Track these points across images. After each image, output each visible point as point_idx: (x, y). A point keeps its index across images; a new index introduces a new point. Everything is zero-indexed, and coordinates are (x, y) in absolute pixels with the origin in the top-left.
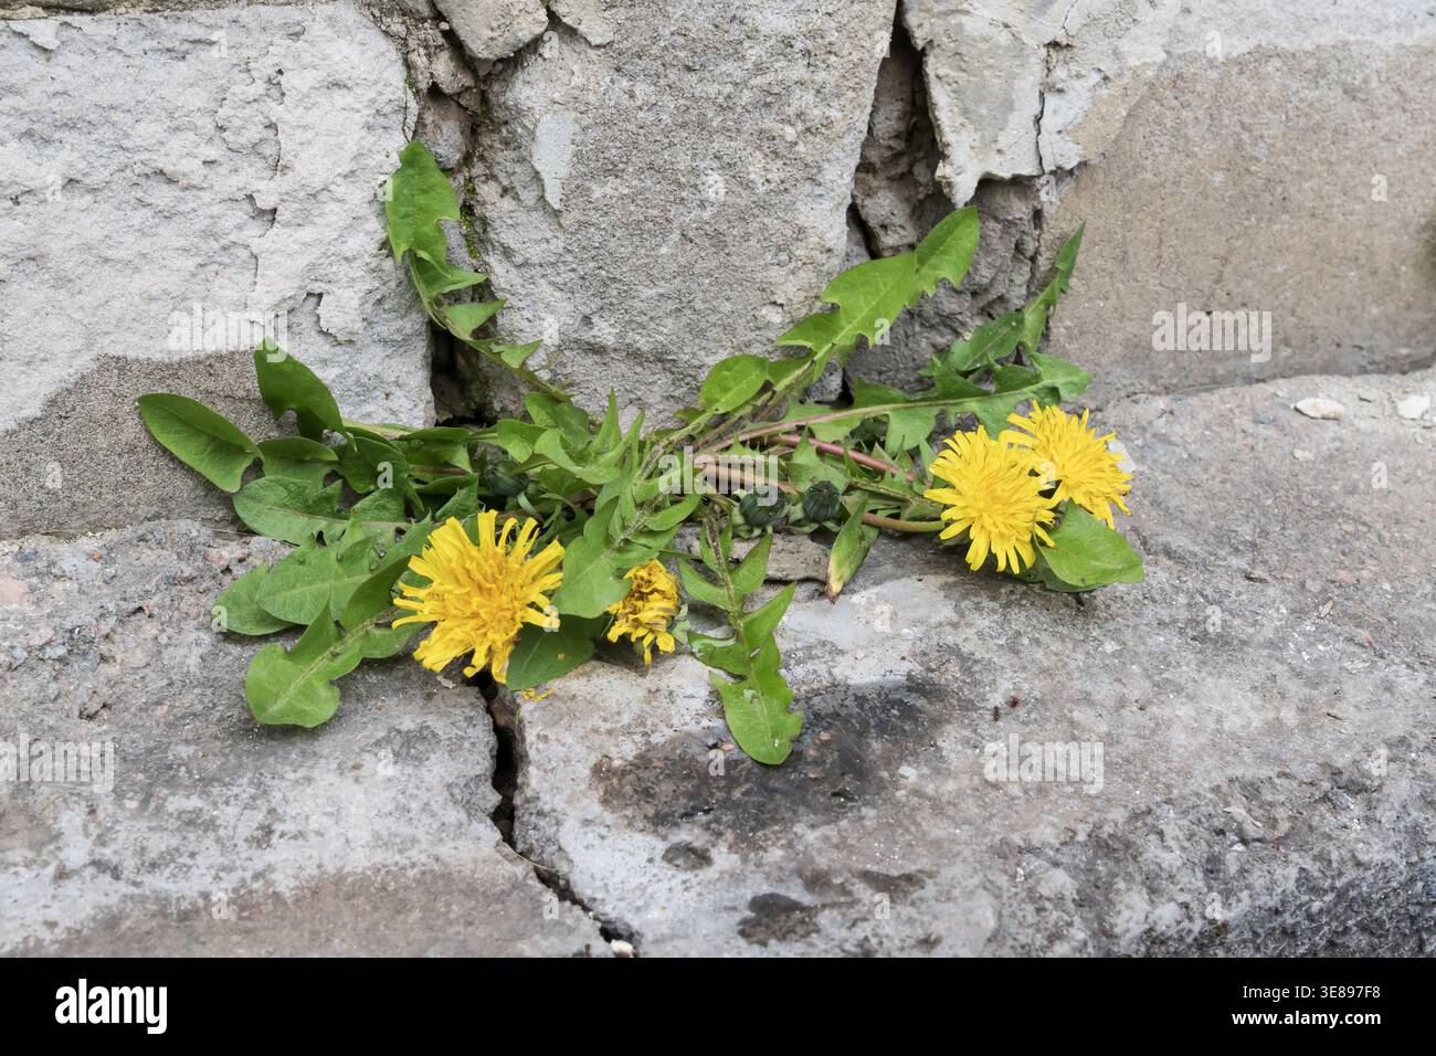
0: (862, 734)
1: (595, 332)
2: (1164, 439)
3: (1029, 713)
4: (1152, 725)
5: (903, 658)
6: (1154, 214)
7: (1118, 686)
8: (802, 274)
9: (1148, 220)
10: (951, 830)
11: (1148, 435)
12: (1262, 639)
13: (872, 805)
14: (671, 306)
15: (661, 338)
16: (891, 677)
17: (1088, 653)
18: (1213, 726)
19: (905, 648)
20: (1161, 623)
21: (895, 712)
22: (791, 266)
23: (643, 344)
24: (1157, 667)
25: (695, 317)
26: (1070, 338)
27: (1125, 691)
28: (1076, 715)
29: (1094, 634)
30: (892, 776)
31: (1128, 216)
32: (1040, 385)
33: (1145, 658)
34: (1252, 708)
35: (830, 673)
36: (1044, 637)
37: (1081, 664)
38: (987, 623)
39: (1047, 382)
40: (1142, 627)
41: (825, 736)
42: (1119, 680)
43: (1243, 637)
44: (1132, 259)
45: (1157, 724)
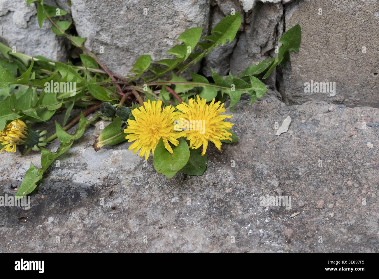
0: (53, 200)
1: (102, 38)
2: (316, 123)
3: (115, 214)
4: (156, 236)
5: (99, 179)
6: (342, 27)
7: (160, 216)
8: (179, 28)
9: (339, 28)
10: (37, 245)
11: (310, 119)
12: (240, 218)
13: (27, 226)
14: (128, 33)
15: (125, 43)
16: (87, 184)
17: (164, 199)
18: (178, 246)
19: (104, 174)
20: (208, 197)
21: (73, 197)
22: (174, 25)
23: (120, 44)
24: (185, 214)
25: (137, 38)
26: (302, 72)
27: (162, 219)
28: (131, 222)
29: (174, 193)
30: (45, 218)
31: (328, 26)
32: (250, 89)
33: (184, 209)
34: (203, 245)
35: (73, 175)
36: (155, 187)
37: (156, 202)
38: (140, 175)
39: (253, 88)
40: (198, 196)
41: (43, 197)
42: (163, 214)
43: (234, 214)
44: (331, 44)
45: (158, 237)
